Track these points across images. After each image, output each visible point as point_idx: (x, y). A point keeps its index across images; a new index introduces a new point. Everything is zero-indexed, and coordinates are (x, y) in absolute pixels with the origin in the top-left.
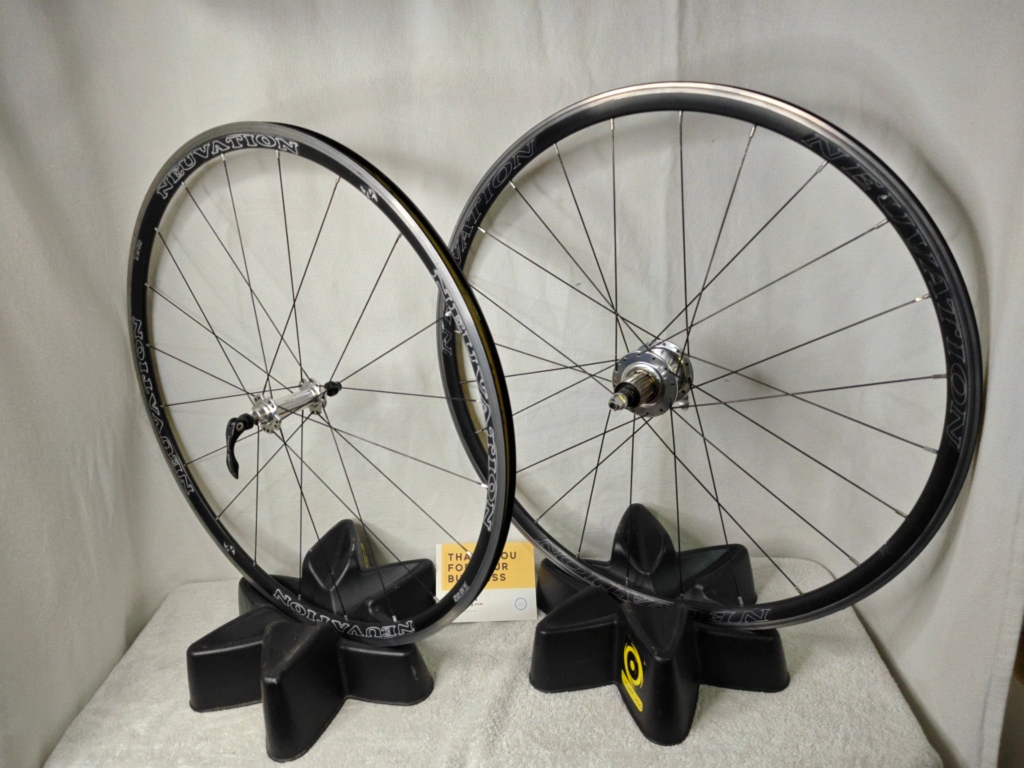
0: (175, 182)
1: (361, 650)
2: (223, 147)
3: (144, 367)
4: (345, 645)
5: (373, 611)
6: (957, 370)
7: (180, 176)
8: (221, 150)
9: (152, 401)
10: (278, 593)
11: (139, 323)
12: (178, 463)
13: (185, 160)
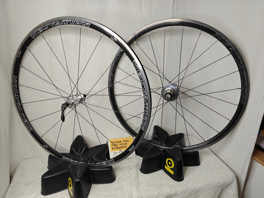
0: (38, 33)
2: (60, 23)
3: (16, 91)
4: (92, 169)
6: (244, 87)
7: (41, 31)
8: (59, 24)
9: (18, 102)
11: (16, 77)
12: (27, 121)
13: (44, 26)
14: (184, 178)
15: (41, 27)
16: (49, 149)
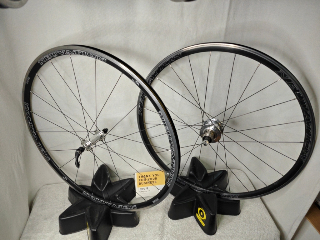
0: (47, 60)
1: (118, 213)
2: (71, 53)
3: (29, 119)
4: (112, 211)
5: (119, 198)
6: (307, 142)
7: (49, 58)
9: (33, 130)
10: (84, 193)
11: (27, 104)
12: (44, 151)
13: (52, 54)
14: (217, 230)
15: (49, 54)
16: (69, 181)
